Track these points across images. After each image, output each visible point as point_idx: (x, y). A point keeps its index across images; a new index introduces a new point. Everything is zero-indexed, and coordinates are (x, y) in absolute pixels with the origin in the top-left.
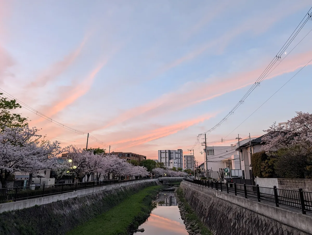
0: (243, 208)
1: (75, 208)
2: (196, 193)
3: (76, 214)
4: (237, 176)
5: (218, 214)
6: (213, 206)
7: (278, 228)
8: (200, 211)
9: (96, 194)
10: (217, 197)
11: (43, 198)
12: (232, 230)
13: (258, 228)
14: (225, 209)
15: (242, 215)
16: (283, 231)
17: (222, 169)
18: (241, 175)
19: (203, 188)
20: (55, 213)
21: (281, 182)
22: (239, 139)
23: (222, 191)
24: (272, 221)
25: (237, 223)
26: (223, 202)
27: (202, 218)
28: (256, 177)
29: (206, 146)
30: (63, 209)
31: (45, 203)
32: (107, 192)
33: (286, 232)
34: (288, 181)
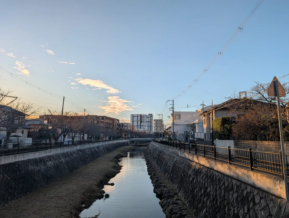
0: (201, 165)
1: (49, 165)
2: (162, 153)
3: (51, 170)
4: (200, 138)
5: (180, 170)
6: (176, 164)
7: (229, 182)
8: (165, 168)
9: (71, 153)
10: (180, 156)
11: (18, 155)
12: (190, 184)
13: (212, 183)
14: (186, 166)
15: (200, 171)
16: (233, 184)
17: (186, 132)
18: (203, 137)
19: (168, 148)
20: (30, 169)
21: (236, 143)
22: (203, 105)
23: (184, 151)
24: (224, 176)
25: (195, 178)
26: (185, 160)
27: (166, 174)
28: (215, 139)
29: (173, 111)
30: (38, 166)
31: (20, 160)
32: (81, 151)
33: (236, 186)
34: (242, 142)
